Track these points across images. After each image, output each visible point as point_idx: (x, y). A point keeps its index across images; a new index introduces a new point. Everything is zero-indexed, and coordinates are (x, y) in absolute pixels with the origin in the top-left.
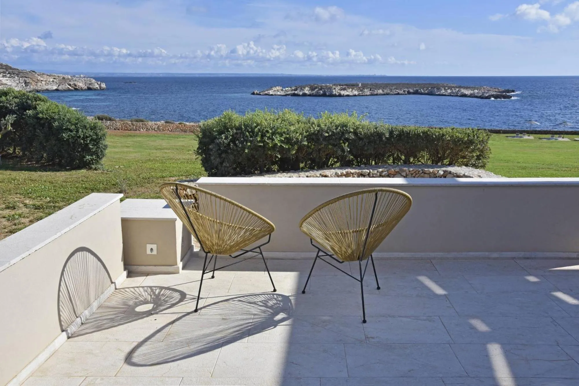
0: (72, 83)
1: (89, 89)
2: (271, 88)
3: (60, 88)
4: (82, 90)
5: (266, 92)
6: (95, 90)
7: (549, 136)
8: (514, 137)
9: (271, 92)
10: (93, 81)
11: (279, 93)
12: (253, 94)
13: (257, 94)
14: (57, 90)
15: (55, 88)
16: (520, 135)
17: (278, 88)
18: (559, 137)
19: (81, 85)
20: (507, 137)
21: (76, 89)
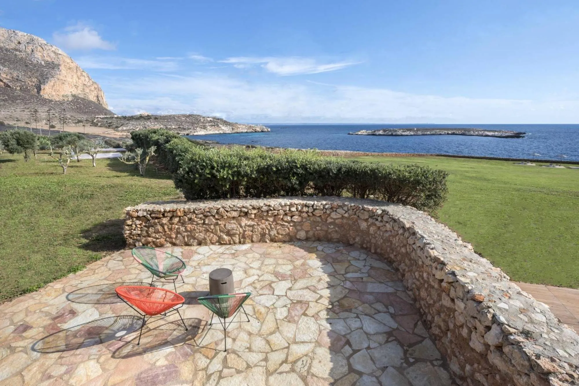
0: (254, 129)
1: (262, 131)
2: (359, 131)
3: (248, 131)
4: (258, 132)
5: (357, 133)
6: (265, 132)
7: (548, 164)
8: (520, 163)
9: (359, 133)
10: (264, 127)
11: (364, 134)
12: (349, 134)
13: (351, 134)
14: (246, 132)
15: (246, 131)
16: (524, 162)
17: (363, 131)
18: (557, 165)
19: (258, 129)
20: (514, 163)
21: (256, 132)
